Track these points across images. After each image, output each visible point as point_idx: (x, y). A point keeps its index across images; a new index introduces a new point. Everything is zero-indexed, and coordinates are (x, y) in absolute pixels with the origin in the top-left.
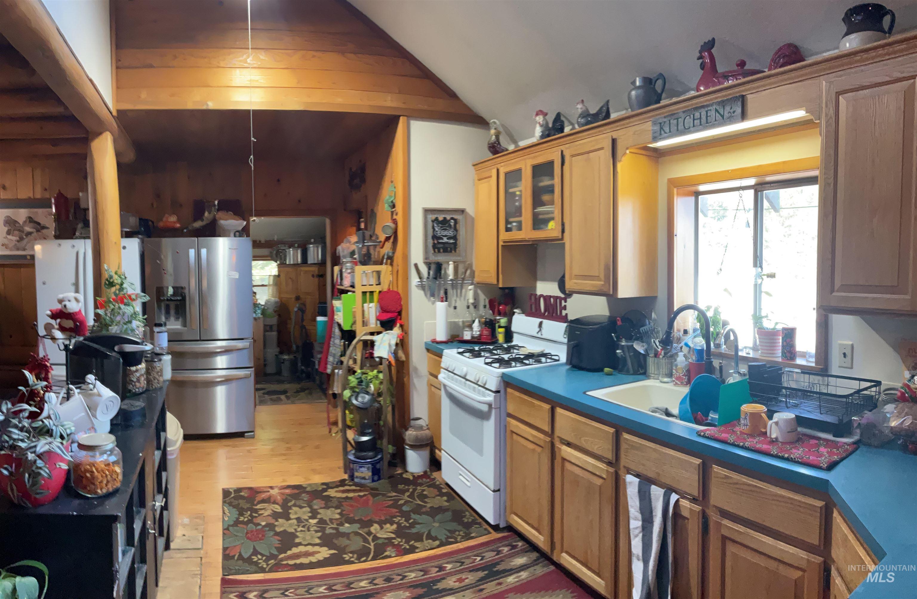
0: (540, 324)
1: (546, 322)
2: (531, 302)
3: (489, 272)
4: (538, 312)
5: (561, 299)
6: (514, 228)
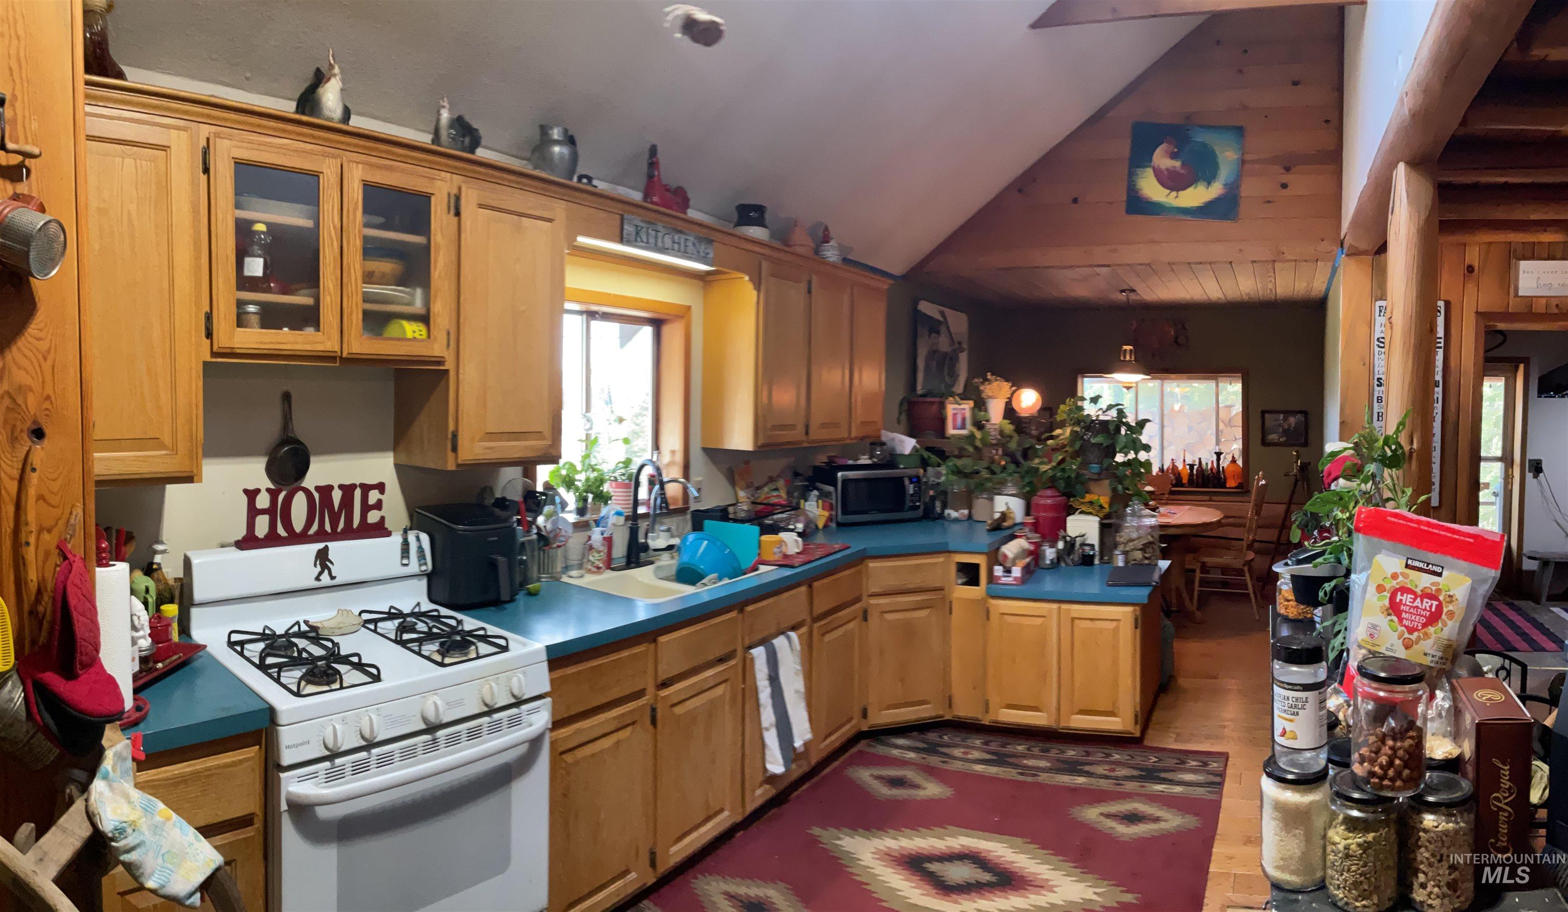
0: (323, 558)
1: (336, 548)
2: (253, 512)
3: (154, 442)
4: (281, 531)
5: (366, 489)
6: (255, 319)
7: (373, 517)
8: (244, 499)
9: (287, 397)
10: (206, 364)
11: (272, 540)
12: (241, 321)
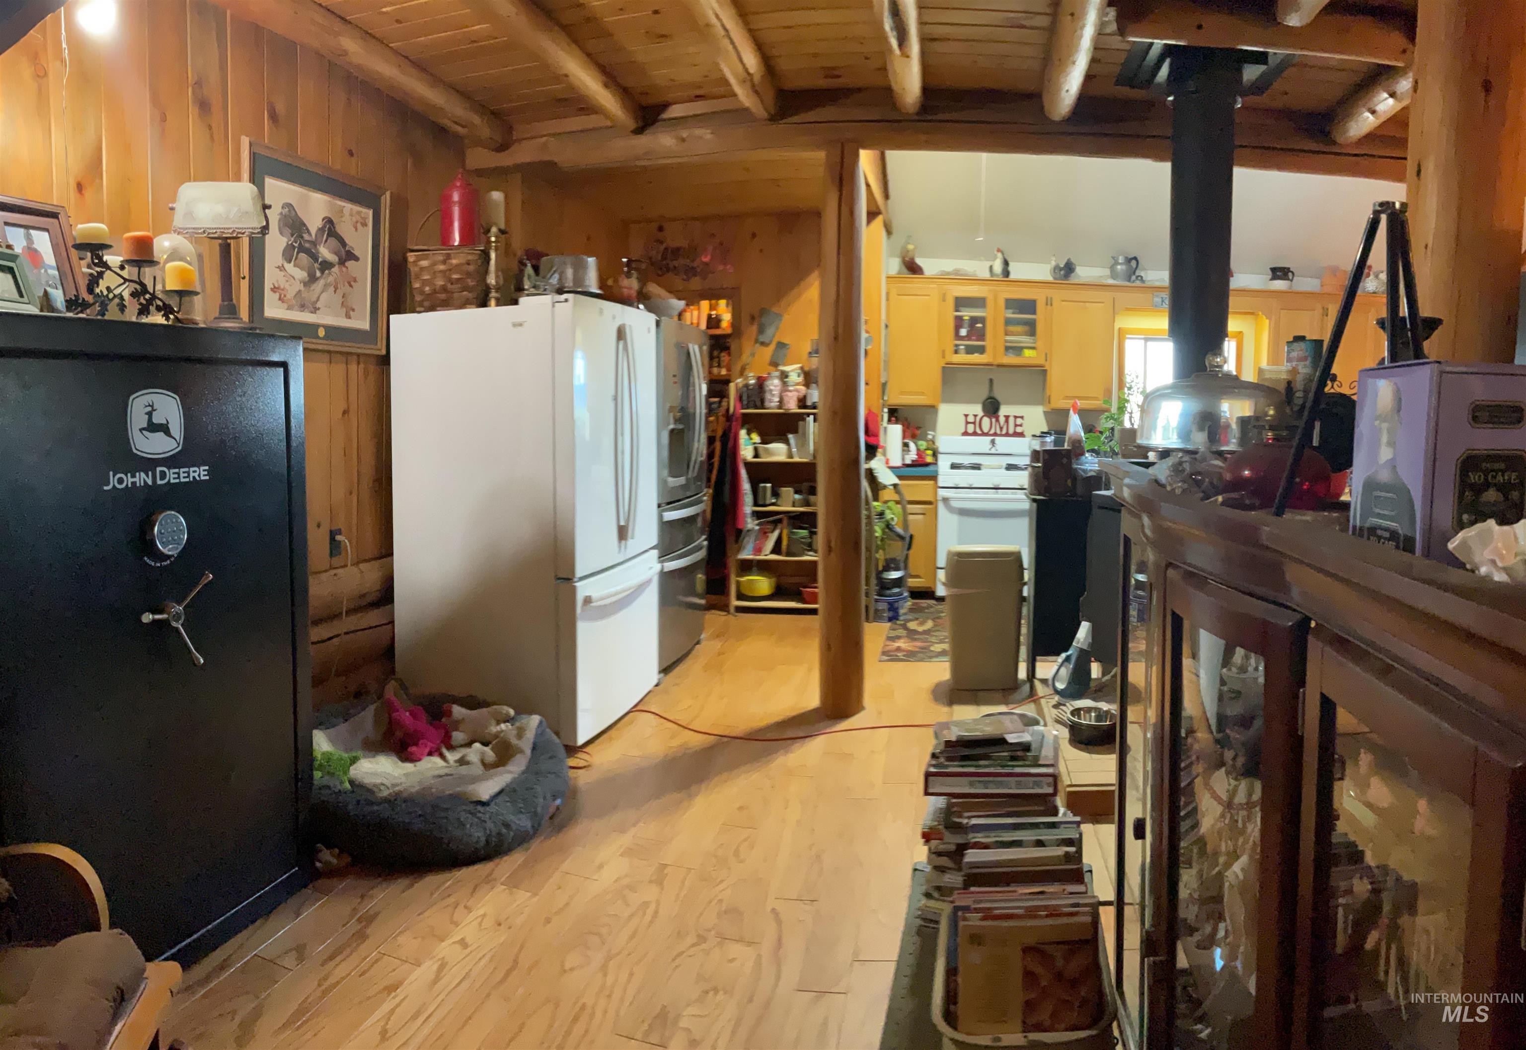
0: (993, 442)
1: (998, 439)
2: (967, 423)
3: (922, 394)
4: (978, 431)
5: (1016, 417)
6: (963, 351)
7: (1019, 430)
8: (964, 418)
9: (991, 381)
10: (944, 367)
11: (975, 434)
12: (956, 352)
